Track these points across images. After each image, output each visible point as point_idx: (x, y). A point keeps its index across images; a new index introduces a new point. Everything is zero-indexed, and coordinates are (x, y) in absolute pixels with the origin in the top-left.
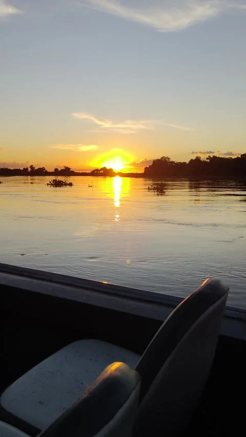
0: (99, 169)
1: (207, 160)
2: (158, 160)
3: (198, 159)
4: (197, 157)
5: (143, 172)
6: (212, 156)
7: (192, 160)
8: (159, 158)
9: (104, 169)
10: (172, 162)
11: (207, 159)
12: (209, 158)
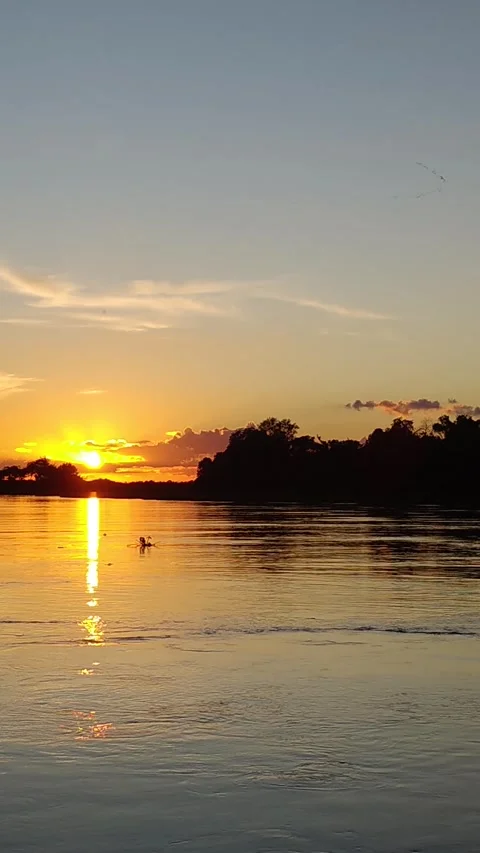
0: (23, 466)
1: (436, 434)
2: (250, 431)
3: (401, 429)
4: (398, 423)
5: (194, 478)
6: (453, 419)
7: (378, 431)
8: (257, 424)
9: (41, 466)
10: (306, 441)
11: (436, 427)
12: (444, 424)
